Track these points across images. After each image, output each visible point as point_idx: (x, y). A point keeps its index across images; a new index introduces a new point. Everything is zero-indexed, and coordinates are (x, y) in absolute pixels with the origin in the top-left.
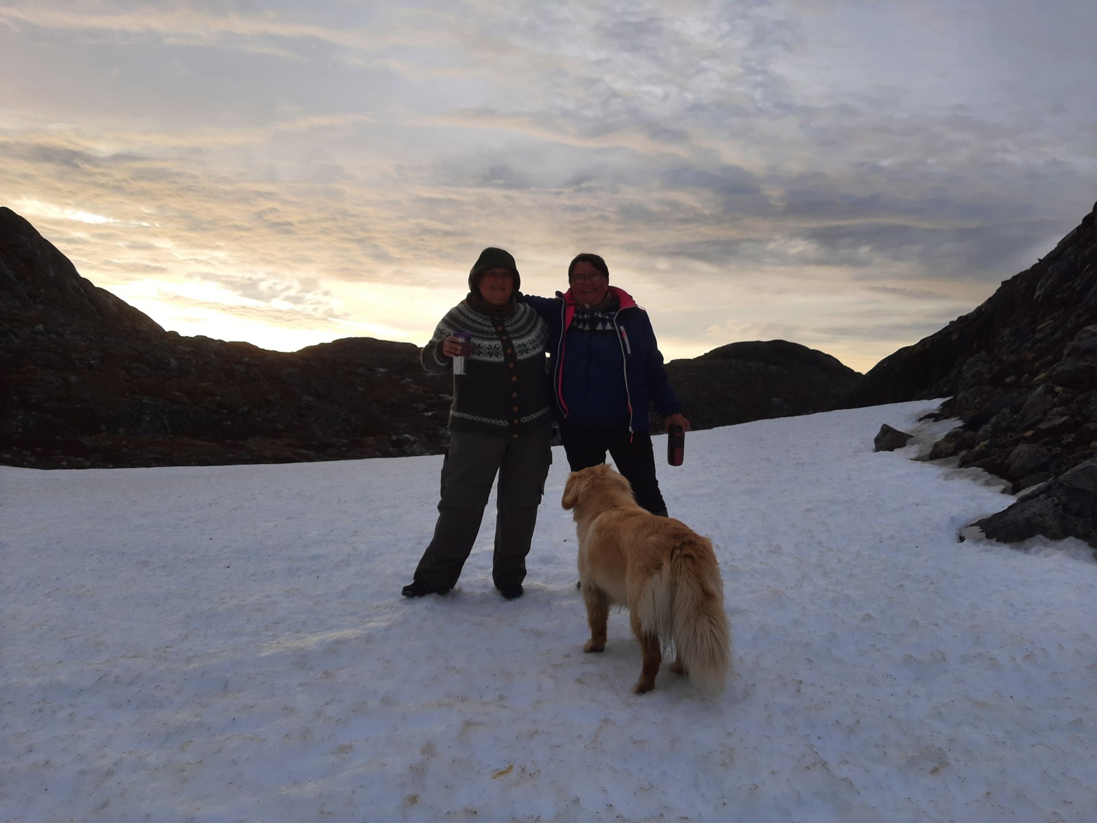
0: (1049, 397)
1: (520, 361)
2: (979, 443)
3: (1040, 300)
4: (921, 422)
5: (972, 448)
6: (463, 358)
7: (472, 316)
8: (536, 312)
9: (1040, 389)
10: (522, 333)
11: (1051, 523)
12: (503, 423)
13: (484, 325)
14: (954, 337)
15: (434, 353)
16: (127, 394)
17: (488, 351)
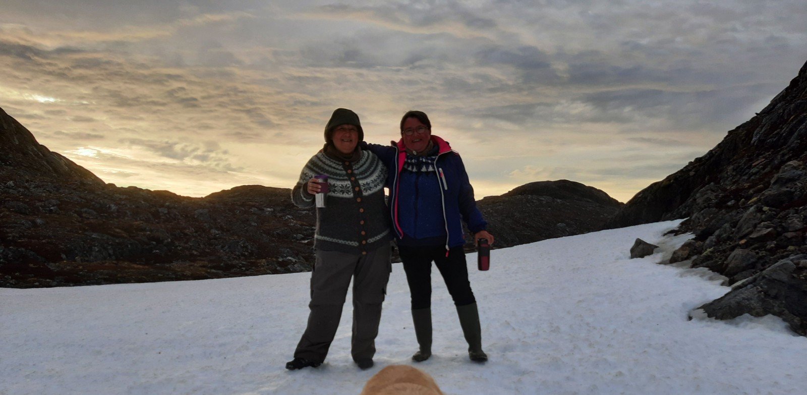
0: (759, 215)
1: (365, 196)
2: (706, 250)
3: (755, 144)
4: (666, 236)
5: (701, 253)
6: (323, 194)
7: (328, 162)
8: (377, 157)
9: (752, 209)
10: (366, 175)
11: (755, 305)
12: (355, 244)
13: (337, 169)
14: (692, 173)
15: (301, 192)
16: (80, 232)
17: (341, 189)
